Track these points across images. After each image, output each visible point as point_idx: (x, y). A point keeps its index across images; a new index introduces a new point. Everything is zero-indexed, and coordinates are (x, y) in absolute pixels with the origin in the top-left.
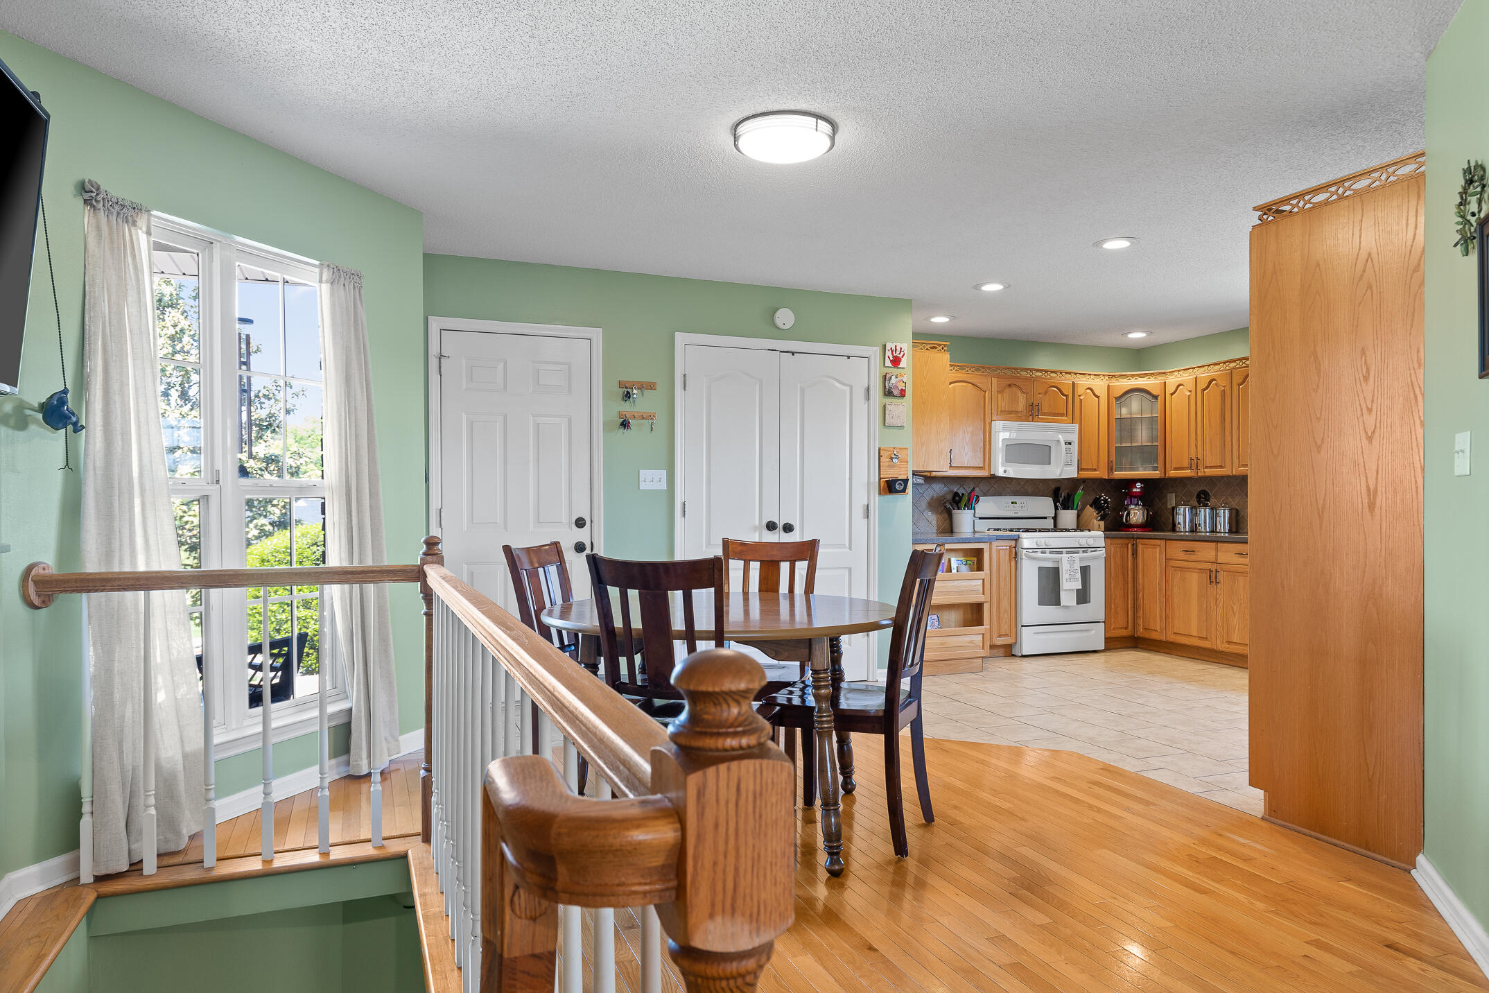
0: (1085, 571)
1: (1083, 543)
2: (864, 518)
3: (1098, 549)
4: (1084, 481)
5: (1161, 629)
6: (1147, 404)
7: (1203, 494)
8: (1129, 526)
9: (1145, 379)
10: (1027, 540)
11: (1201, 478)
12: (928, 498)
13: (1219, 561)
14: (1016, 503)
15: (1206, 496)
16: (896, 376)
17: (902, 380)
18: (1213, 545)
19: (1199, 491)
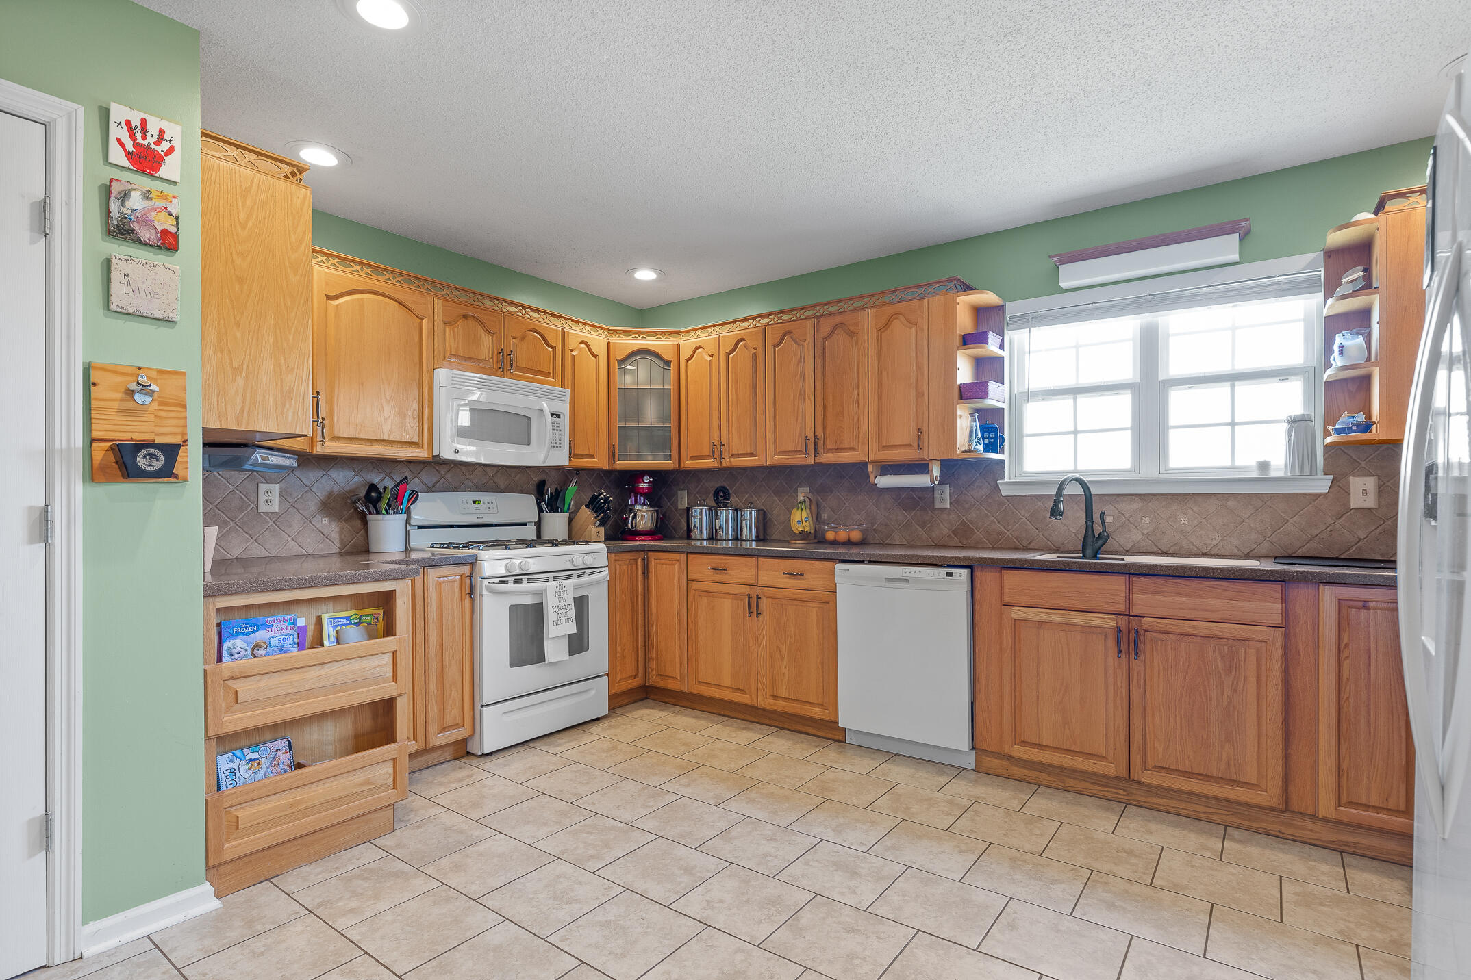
0: (581, 604)
1: (578, 562)
2: (32, 541)
3: (599, 570)
4: (578, 471)
5: (681, 675)
6: (657, 372)
7: (721, 491)
8: (634, 534)
9: (654, 338)
10: (493, 563)
11: (725, 469)
12: (321, 494)
13: (760, 583)
14: (480, 503)
15: (724, 493)
16: (146, 195)
17: (166, 208)
18: (752, 560)
19: (717, 485)
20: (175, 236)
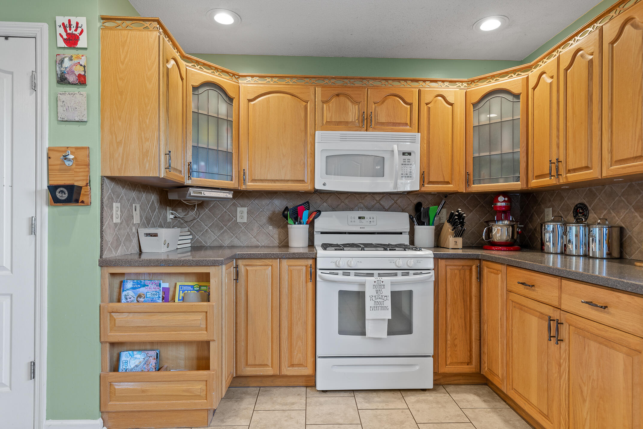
1: (402, 263)
2: (31, 234)
3: (423, 272)
6: (507, 106)
7: (579, 207)
9: (505, 77)
10: (332, 259)
13: (562, 306)
14: (364, 218)
15: (582, 209)
16: (71, 59)
17: (79, 63)
18: (556, 280)
19: (577, 203)
20: (84, 76)
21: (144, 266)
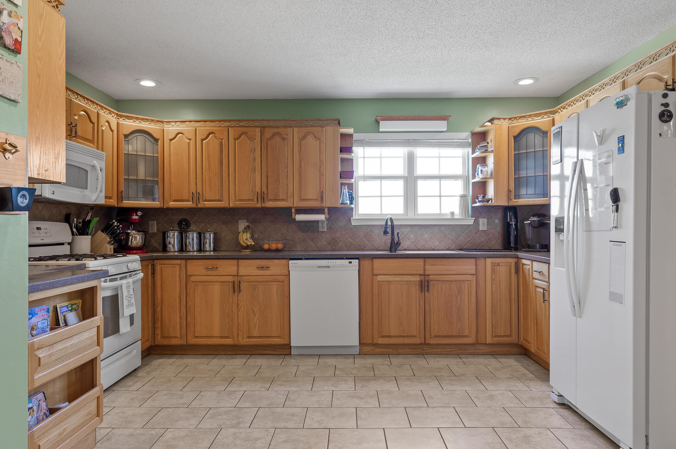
1: (130, 267)
3: (138, 272)
5: (181, 335)
7: (184, 221)
11: (202, 209)
13: (240, 274)
14: (40, 228)
15: (186, 222)
16: (10, 15)
17: (17, 24)
18: (235, 262)
20: (20, 44)
21: (63, 286)
